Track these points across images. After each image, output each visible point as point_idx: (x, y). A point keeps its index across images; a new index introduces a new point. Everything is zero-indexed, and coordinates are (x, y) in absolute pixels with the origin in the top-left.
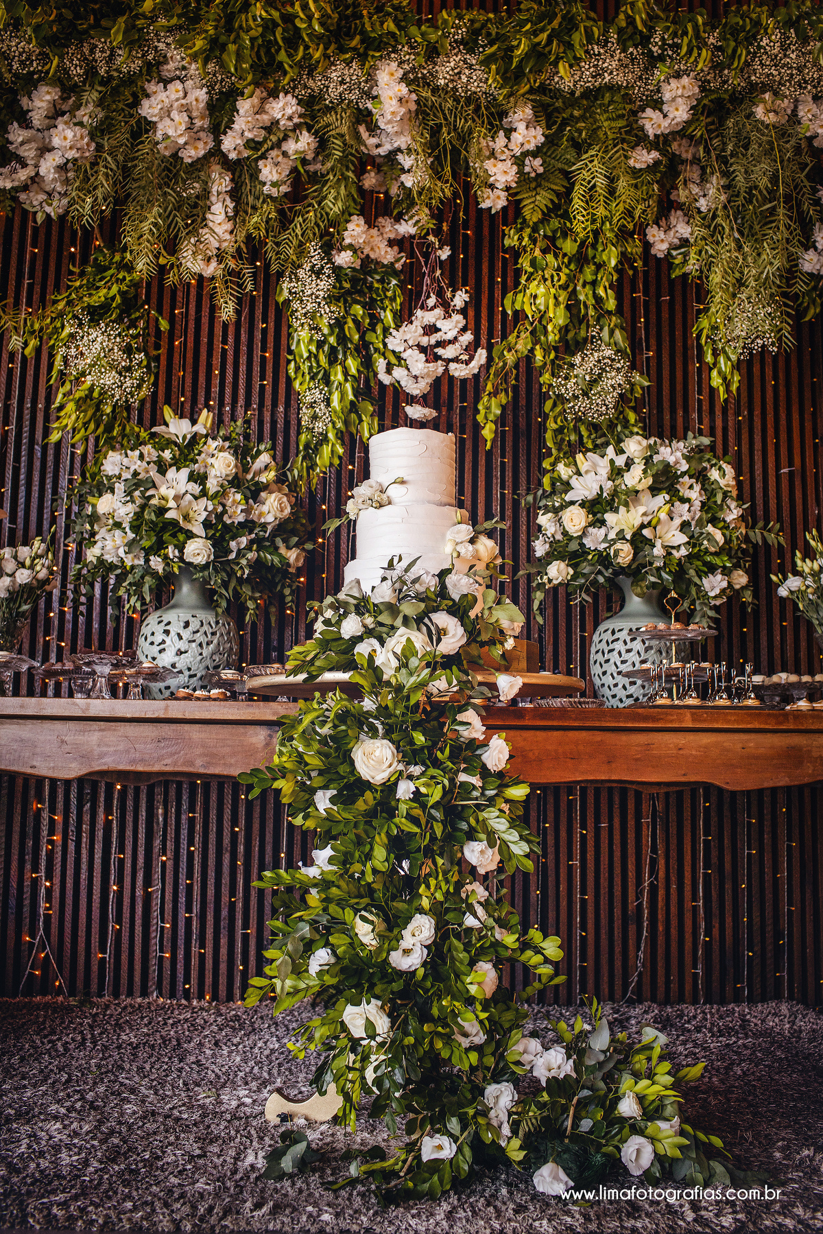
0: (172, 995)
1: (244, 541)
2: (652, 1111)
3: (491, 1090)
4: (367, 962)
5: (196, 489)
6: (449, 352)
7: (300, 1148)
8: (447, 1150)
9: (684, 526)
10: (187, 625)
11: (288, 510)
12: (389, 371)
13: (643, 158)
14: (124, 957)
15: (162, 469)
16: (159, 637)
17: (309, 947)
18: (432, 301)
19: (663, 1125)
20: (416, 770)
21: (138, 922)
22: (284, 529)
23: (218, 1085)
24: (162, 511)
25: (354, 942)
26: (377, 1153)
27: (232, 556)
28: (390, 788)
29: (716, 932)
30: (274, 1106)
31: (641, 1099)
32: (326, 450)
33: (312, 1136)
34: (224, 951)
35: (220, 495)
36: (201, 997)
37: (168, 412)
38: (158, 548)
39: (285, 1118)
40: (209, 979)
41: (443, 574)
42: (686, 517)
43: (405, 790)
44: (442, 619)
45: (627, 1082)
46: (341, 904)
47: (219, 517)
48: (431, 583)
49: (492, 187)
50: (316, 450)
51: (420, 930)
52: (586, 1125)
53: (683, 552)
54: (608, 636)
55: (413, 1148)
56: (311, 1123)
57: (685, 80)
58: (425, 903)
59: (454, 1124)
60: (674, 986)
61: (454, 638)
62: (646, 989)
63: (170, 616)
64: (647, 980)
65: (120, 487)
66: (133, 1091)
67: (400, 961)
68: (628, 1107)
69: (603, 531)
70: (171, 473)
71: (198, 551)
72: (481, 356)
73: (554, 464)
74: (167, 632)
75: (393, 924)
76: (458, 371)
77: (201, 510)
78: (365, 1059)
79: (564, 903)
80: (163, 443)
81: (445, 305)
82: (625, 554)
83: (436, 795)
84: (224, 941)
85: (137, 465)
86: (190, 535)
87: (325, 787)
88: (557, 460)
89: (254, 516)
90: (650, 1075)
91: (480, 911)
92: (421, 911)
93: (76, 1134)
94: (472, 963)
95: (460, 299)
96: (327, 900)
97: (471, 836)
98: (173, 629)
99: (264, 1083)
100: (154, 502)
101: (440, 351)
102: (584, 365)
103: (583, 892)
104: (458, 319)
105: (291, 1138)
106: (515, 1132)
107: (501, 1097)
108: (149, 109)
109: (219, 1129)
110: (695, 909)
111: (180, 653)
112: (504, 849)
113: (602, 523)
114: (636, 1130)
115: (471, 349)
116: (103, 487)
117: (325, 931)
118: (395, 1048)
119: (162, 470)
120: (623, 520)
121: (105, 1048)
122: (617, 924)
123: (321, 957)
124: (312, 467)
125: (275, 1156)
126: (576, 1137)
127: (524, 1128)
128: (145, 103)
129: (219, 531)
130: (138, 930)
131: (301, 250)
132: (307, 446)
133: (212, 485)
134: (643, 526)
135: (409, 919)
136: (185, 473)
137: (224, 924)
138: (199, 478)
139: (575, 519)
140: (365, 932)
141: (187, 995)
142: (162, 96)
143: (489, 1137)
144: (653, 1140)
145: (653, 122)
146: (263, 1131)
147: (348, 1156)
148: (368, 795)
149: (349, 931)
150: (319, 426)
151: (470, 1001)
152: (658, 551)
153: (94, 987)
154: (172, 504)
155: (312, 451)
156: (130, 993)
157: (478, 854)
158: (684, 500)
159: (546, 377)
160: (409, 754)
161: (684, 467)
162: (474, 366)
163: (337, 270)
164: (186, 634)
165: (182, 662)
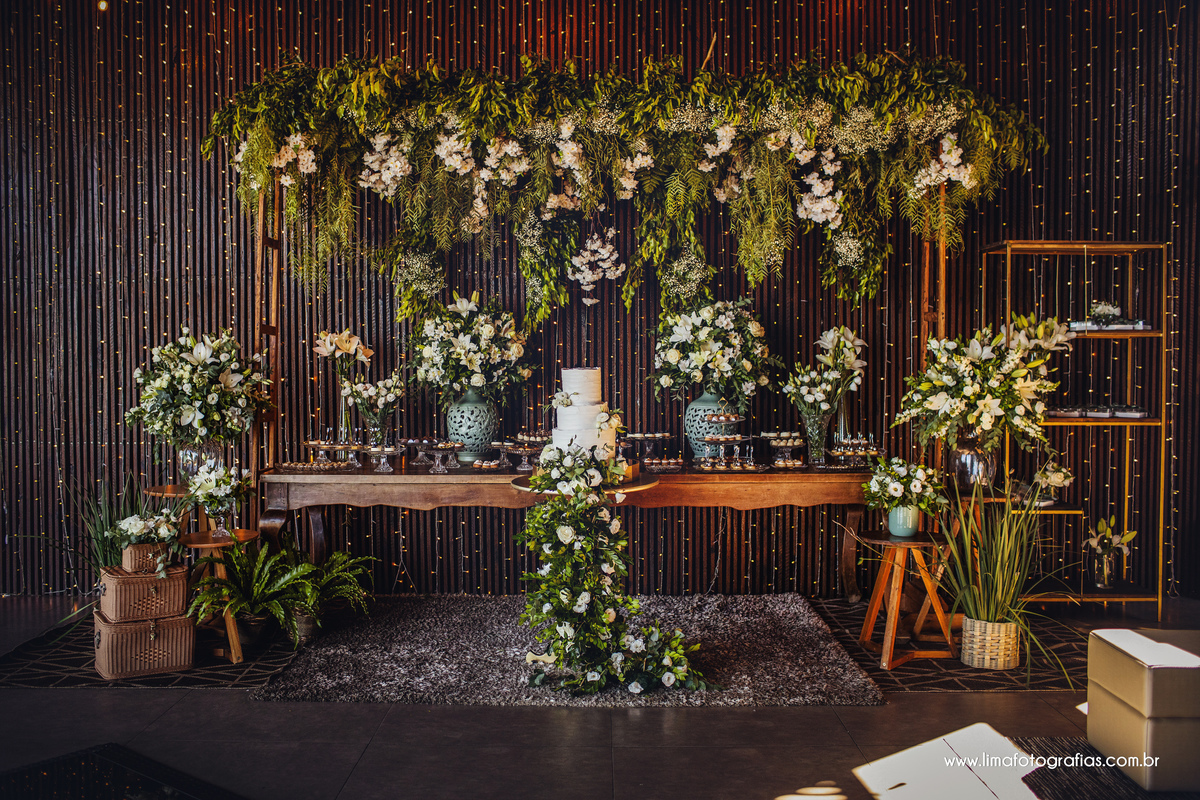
0: (471, 592)
1: (500, 372)
2: (676, 663)
3: (614, 655)
4: (565, 610)
5: (474, 347)
6: (605, 265)
7: (542, 676)
8: (597, 677)
9: (730, 361)
10: (472, 413)
11: (522, 352)
12: (574, 273)
13: (706, 167)
14: (445, 572)
15: (456, 334)
16: (459, 419)
17: (542, 603)
18: (595, 237)
19: (680, 668)
20: (581, 538)
21: (451, 555)
22: (521, 361)
23: (505, 645)
24: (459, 360)
25: (560, 601)
26: (572, 677)
27: (495, 380)
28: (571, 545)
29: (758, 557)
30: (530, 657)
31: (672, 658)
32: (541, 311)
33: (546, 670)
34: (497, 569)
35: (488, 351)
36: (486, 593)
37: (455, 295)
38: (456, 379)
39: (535, 662)
40: (490, 584)
41: (593, 449)
42: (732, 356)
43: (577, 546)
44: (592, 472)
45: (667, 651)
46: (554, 587)
47: (488, 361)
48: (588, 455)
49: (625, 189)
50: (536, 310)
51: (584, 599)
52: (650, 668)
53: (730, 374)
54: (693, 412)
55: (584, 675)
56: (546, 664)
57: (727, 128)
58: (587, 587)
59: (599, 668)
60: (735, 585)
61: (597, 480)
62: (720, 586)
63: (464, 407)
64: (720, 581)
65: (435, 344)
66: (467, 649)
67: (577, 609)
68: (667, 661)
69: (688, 362)
70: (461, 335)
71: (478, 380)
72: (623, 267)
73: (665, 317)
74: (462, 417)
75: (575, 595)
76: (611, 275)
77: (477, 359)
78: (566, 643)
79: (676, 542)
80: (456, 316)
81: (603, 237)
82: (698, 376)
83: (589, 548)
84: (496, 564)
85: (443, 334)
86: (473, 372)
87: (547, 542)
88: (667, 314)
89: (505, 358)
90: (676, 649)
91: (608, 590)
92: (585, 590)
93: (451, 670)
94: (605, 609)
95: (611, 233)
96: (549, 587)
97: (604, 561)
98: (466, 415)
99: (524, 645)
100: (454, 356)
101: (601, 264)
102: (679, 267)
103: (686, 536)
104: (610, 247)
105: (538, 671)
106: (622, 670)
107: (618, 658)
108: (441, 151)
109: (508, 666)
110: (747, 545)
111: (469, 427)
112: (616, 568)
113: (688, 357)
114: (670, 670)
115: (617, 263)
116: (424, 340)
117: (548, 598)
118: (576, 640)
119: (456, 336)
120: (698, 358)
121: (448, 626)
122: (705, 552)
123: (547, 607)
124: (533, 320)
125: (532, 679)
126: (646, 673)
127: (626, 669)
128: (438, 147)
129: (488, 369)
130: (452, 559)
131: (524, 216)
132: (531, 308)
133: (483, 344)
134: (708, 362)
135: (580, 594)
136: (468, 337)
137: (496, 555)
138: (475, 340)
139: (673, 356)
140: (564, 598)
141: (479, 592)
142: (447, 144)
143: (613, 673)
144: (675, 674)
145: (711, 151)
146: (526, 667)
147: (561, 678)
148: (563, 548)
149: (558, 598)
150: (537, 299)
151: (604, 625)
152: (716, 375)
153: (431, 588)
154: (463, 357)
155: (535, 310)
156: (449, 591)
157: (606, 568)
158: (731, 346)
159: (659, 273)
160: (578, 532)
161: (732, 326)
162: (619, 273)
163: (544, 223)
164: (472, 418)
165: (472, 432)
